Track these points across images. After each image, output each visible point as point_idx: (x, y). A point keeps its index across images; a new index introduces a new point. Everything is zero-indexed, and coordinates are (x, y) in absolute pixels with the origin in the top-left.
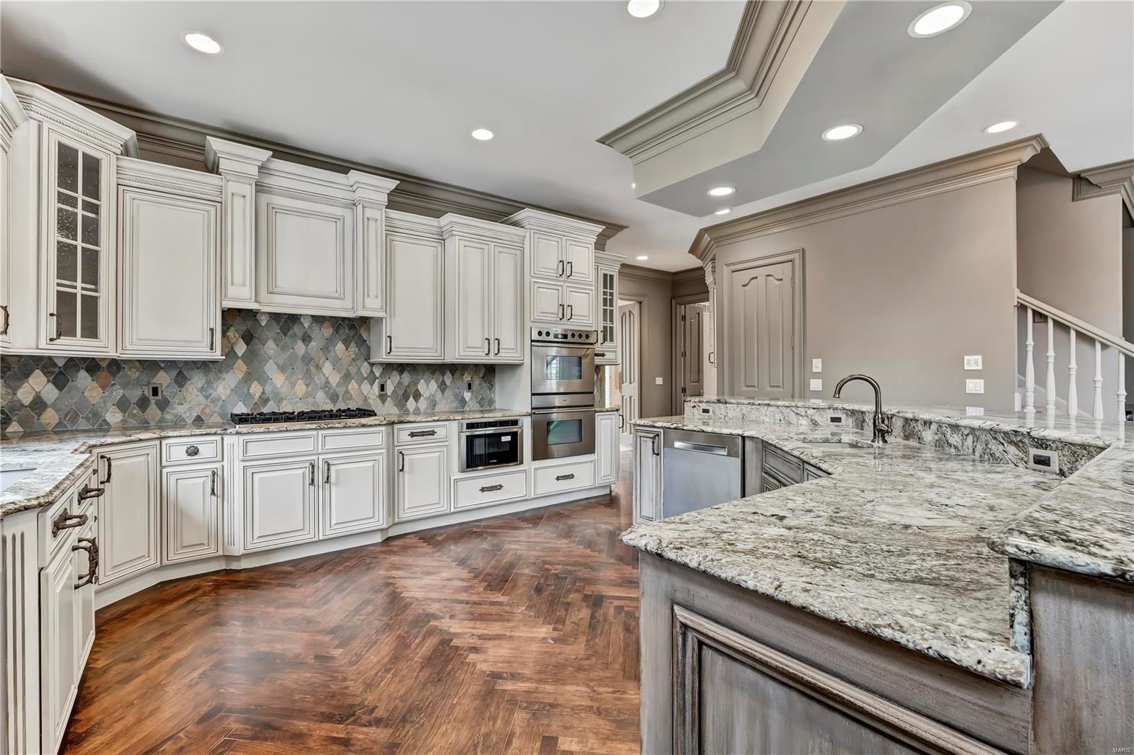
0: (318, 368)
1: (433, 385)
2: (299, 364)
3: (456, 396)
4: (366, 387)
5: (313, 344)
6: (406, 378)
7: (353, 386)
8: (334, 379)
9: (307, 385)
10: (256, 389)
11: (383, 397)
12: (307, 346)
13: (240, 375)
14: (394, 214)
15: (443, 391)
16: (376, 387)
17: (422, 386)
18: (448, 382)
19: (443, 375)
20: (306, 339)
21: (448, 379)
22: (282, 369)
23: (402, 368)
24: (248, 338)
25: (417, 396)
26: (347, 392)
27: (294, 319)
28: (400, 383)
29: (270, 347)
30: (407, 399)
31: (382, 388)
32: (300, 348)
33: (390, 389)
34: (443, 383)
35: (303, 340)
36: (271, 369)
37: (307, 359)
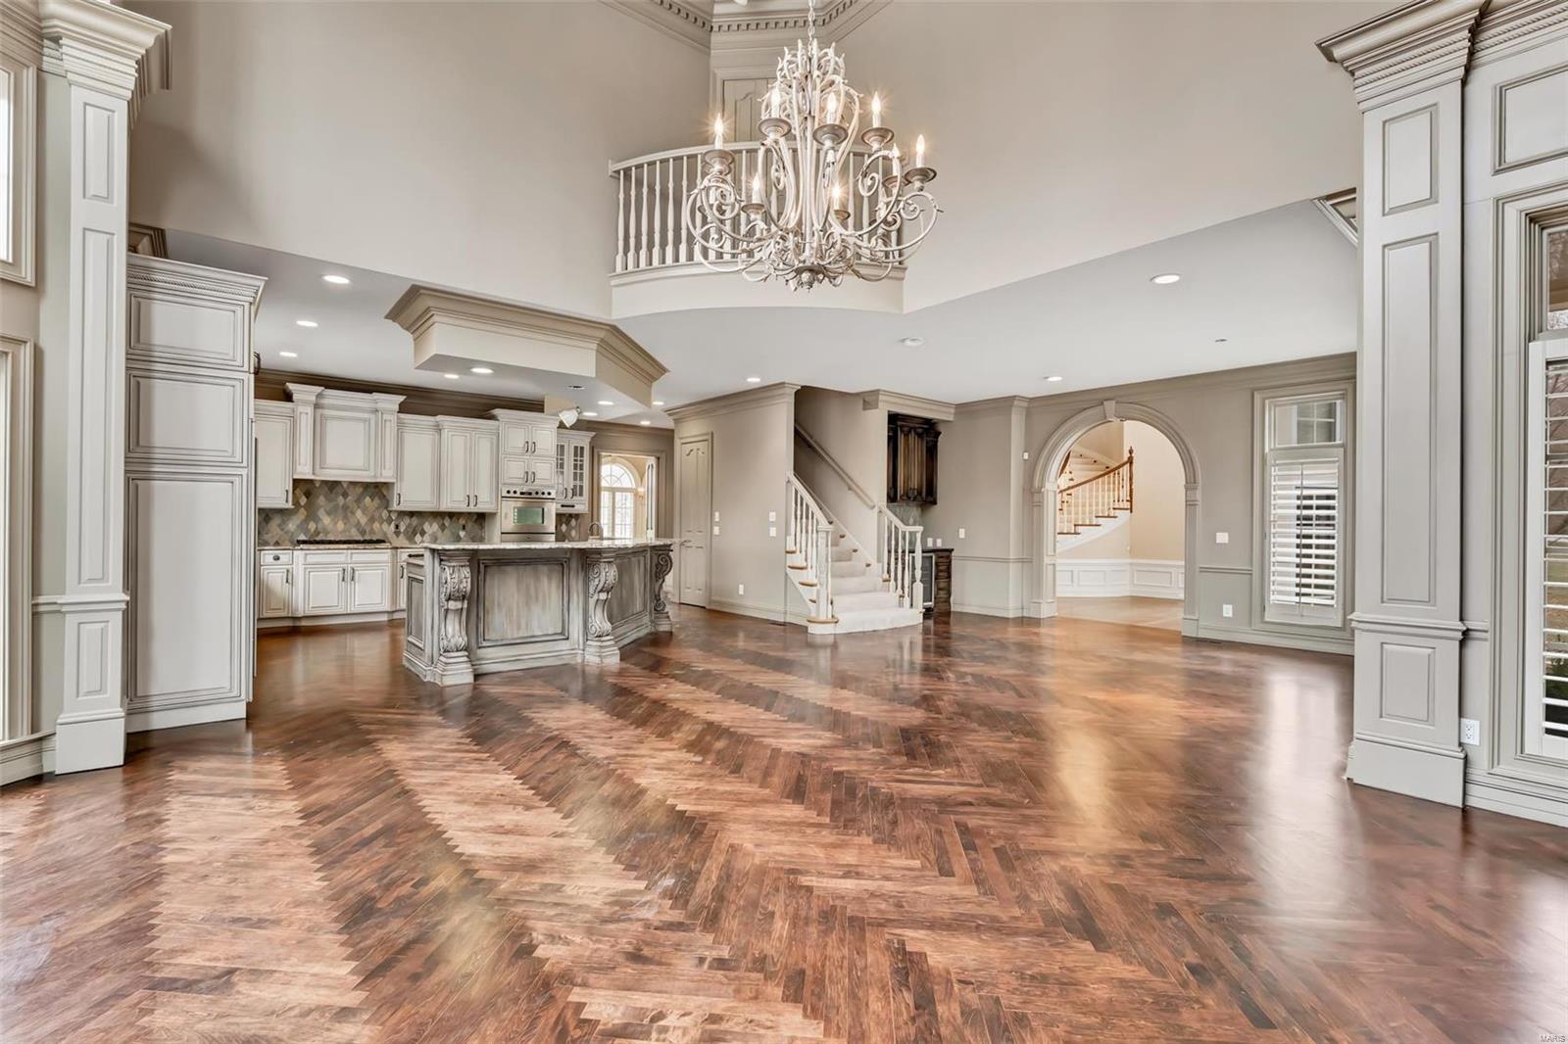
0: (353, 513)
1: (435, 526)
2: (340, 511)
3: (453, 533)
4: (385, 526)
5: (349, 498)
6: (415, 521)
7: (376, 525)
8: (363, 520)
9: (345, 524)
10: (312, 526)
11: (397, 533)
12: (345, 499)
13: (303, 517)
14: (402, 416)
15: (443, 530)
16: (393, 526)
17: (426, 526)
18: (447, 524)
19: (443, 519)
20: (345, 495)
21: (447, 522)
22: (329, 513)
23: (412, 514)
24: (308, 495)
25: (423, 533)
26: (372, 529)
27: (336, 483)
28: (410, 524)
29: (321, 500)
30: (415, 535)
31: (397, 527)
32: (341, 500)
33: (402, 528)
34: (443, 524)
35: (343, 496)
36: (321, 513)
37: (345, 508)
